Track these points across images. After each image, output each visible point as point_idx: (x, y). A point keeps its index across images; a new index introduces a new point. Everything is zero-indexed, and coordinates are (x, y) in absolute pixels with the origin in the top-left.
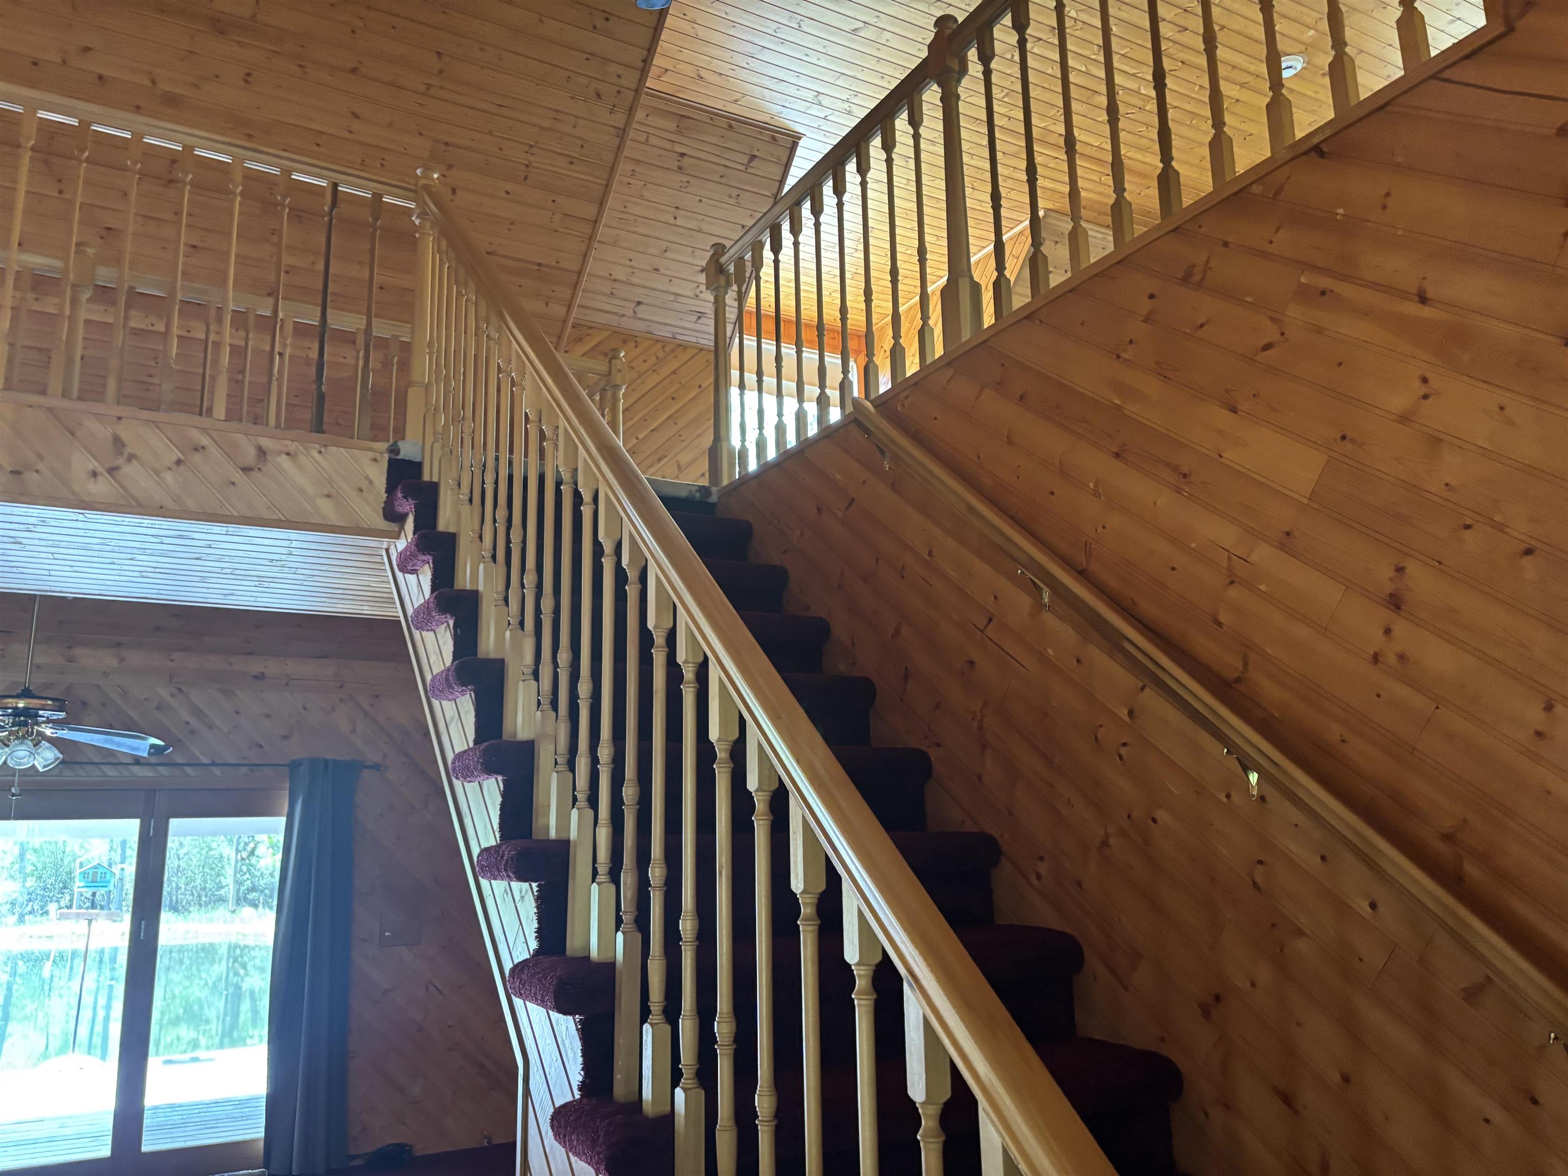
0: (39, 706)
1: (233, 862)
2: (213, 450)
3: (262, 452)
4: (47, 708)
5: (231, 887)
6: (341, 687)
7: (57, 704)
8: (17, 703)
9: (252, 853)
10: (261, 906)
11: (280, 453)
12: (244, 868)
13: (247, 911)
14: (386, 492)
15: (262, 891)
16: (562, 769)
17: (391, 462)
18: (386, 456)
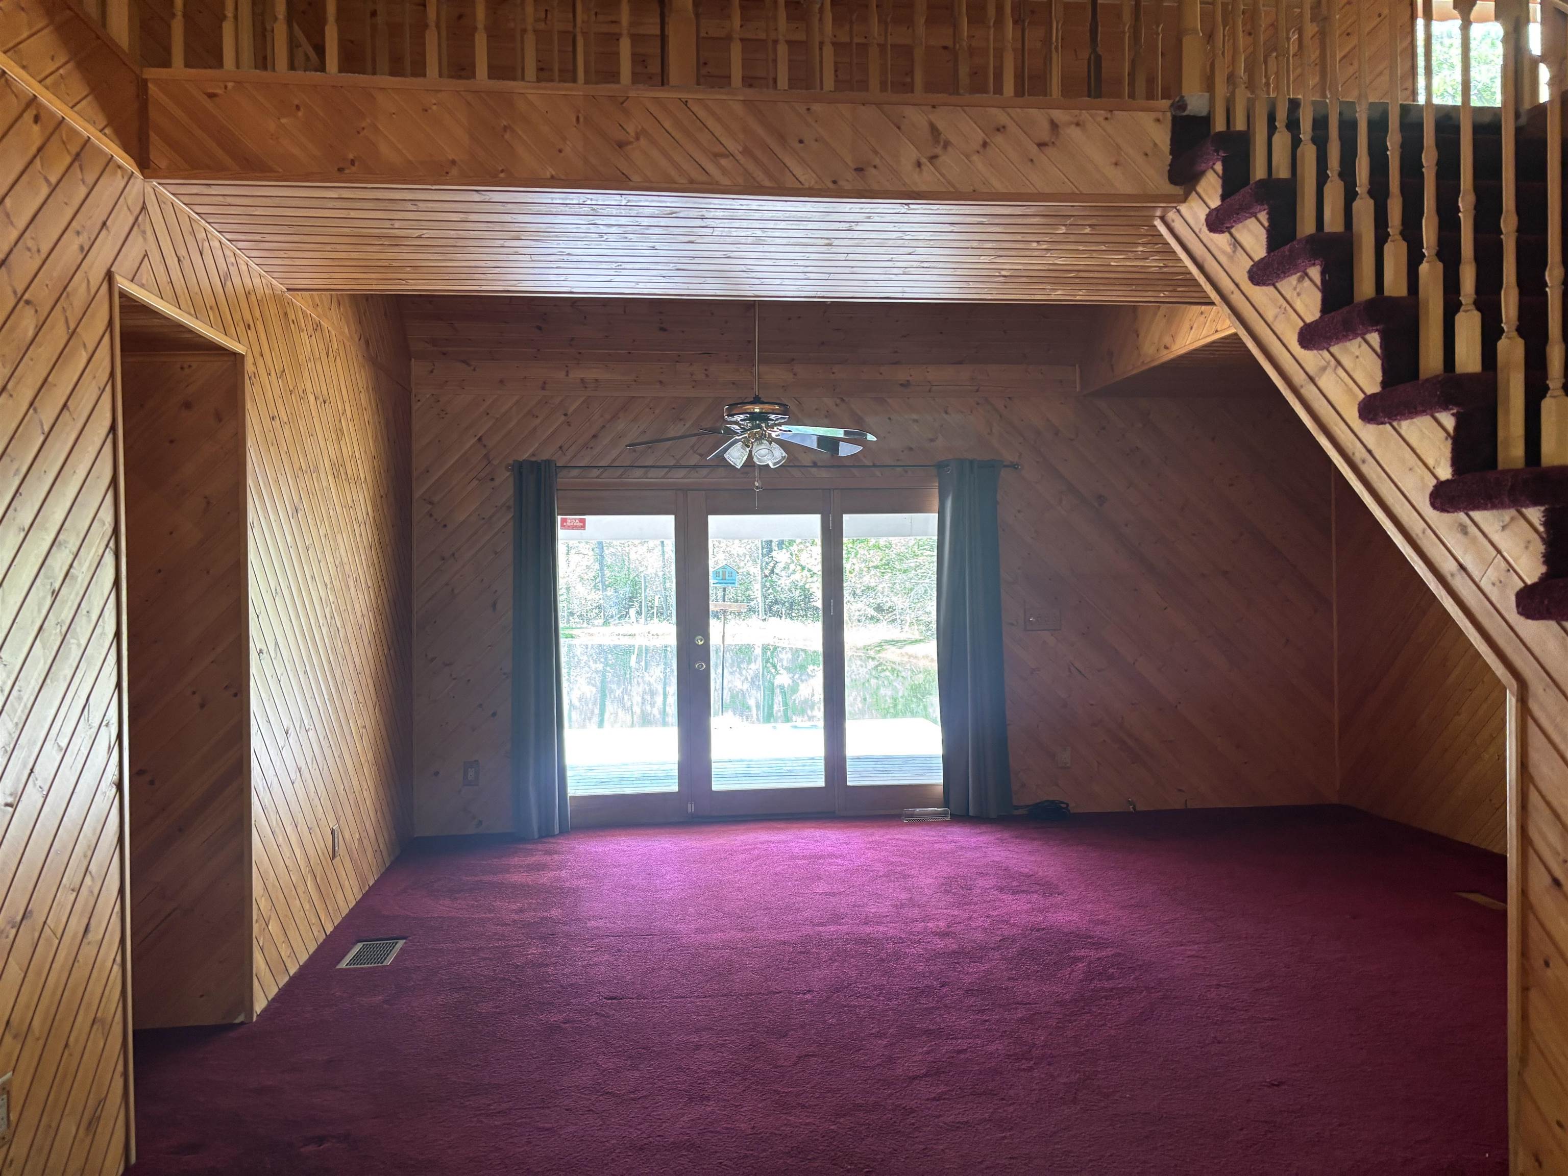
0: (770, 411)
1: (759, 578)
2: (1013, 128)
3: (1054, 126)
4: (775, 412)
5: (759, 600)
6: (977, 391)
7: (782, 409)
8: (754, 409)
9: (772, 572)
10: (784, 617)
11: (1069, 124)
12: (768, 584)
13: (774, 620)
14: (1171, 154)
15: (783, 604)
16: (1559, 394)
17: (1174, 118)
18: (1169, 115)
